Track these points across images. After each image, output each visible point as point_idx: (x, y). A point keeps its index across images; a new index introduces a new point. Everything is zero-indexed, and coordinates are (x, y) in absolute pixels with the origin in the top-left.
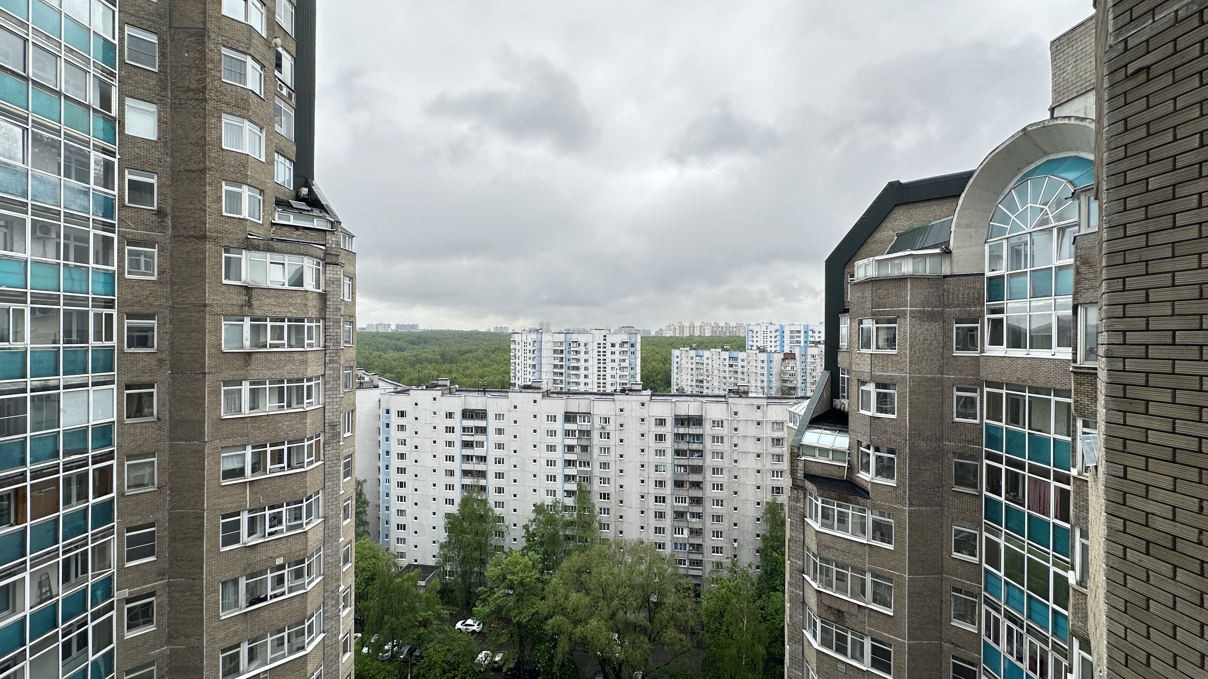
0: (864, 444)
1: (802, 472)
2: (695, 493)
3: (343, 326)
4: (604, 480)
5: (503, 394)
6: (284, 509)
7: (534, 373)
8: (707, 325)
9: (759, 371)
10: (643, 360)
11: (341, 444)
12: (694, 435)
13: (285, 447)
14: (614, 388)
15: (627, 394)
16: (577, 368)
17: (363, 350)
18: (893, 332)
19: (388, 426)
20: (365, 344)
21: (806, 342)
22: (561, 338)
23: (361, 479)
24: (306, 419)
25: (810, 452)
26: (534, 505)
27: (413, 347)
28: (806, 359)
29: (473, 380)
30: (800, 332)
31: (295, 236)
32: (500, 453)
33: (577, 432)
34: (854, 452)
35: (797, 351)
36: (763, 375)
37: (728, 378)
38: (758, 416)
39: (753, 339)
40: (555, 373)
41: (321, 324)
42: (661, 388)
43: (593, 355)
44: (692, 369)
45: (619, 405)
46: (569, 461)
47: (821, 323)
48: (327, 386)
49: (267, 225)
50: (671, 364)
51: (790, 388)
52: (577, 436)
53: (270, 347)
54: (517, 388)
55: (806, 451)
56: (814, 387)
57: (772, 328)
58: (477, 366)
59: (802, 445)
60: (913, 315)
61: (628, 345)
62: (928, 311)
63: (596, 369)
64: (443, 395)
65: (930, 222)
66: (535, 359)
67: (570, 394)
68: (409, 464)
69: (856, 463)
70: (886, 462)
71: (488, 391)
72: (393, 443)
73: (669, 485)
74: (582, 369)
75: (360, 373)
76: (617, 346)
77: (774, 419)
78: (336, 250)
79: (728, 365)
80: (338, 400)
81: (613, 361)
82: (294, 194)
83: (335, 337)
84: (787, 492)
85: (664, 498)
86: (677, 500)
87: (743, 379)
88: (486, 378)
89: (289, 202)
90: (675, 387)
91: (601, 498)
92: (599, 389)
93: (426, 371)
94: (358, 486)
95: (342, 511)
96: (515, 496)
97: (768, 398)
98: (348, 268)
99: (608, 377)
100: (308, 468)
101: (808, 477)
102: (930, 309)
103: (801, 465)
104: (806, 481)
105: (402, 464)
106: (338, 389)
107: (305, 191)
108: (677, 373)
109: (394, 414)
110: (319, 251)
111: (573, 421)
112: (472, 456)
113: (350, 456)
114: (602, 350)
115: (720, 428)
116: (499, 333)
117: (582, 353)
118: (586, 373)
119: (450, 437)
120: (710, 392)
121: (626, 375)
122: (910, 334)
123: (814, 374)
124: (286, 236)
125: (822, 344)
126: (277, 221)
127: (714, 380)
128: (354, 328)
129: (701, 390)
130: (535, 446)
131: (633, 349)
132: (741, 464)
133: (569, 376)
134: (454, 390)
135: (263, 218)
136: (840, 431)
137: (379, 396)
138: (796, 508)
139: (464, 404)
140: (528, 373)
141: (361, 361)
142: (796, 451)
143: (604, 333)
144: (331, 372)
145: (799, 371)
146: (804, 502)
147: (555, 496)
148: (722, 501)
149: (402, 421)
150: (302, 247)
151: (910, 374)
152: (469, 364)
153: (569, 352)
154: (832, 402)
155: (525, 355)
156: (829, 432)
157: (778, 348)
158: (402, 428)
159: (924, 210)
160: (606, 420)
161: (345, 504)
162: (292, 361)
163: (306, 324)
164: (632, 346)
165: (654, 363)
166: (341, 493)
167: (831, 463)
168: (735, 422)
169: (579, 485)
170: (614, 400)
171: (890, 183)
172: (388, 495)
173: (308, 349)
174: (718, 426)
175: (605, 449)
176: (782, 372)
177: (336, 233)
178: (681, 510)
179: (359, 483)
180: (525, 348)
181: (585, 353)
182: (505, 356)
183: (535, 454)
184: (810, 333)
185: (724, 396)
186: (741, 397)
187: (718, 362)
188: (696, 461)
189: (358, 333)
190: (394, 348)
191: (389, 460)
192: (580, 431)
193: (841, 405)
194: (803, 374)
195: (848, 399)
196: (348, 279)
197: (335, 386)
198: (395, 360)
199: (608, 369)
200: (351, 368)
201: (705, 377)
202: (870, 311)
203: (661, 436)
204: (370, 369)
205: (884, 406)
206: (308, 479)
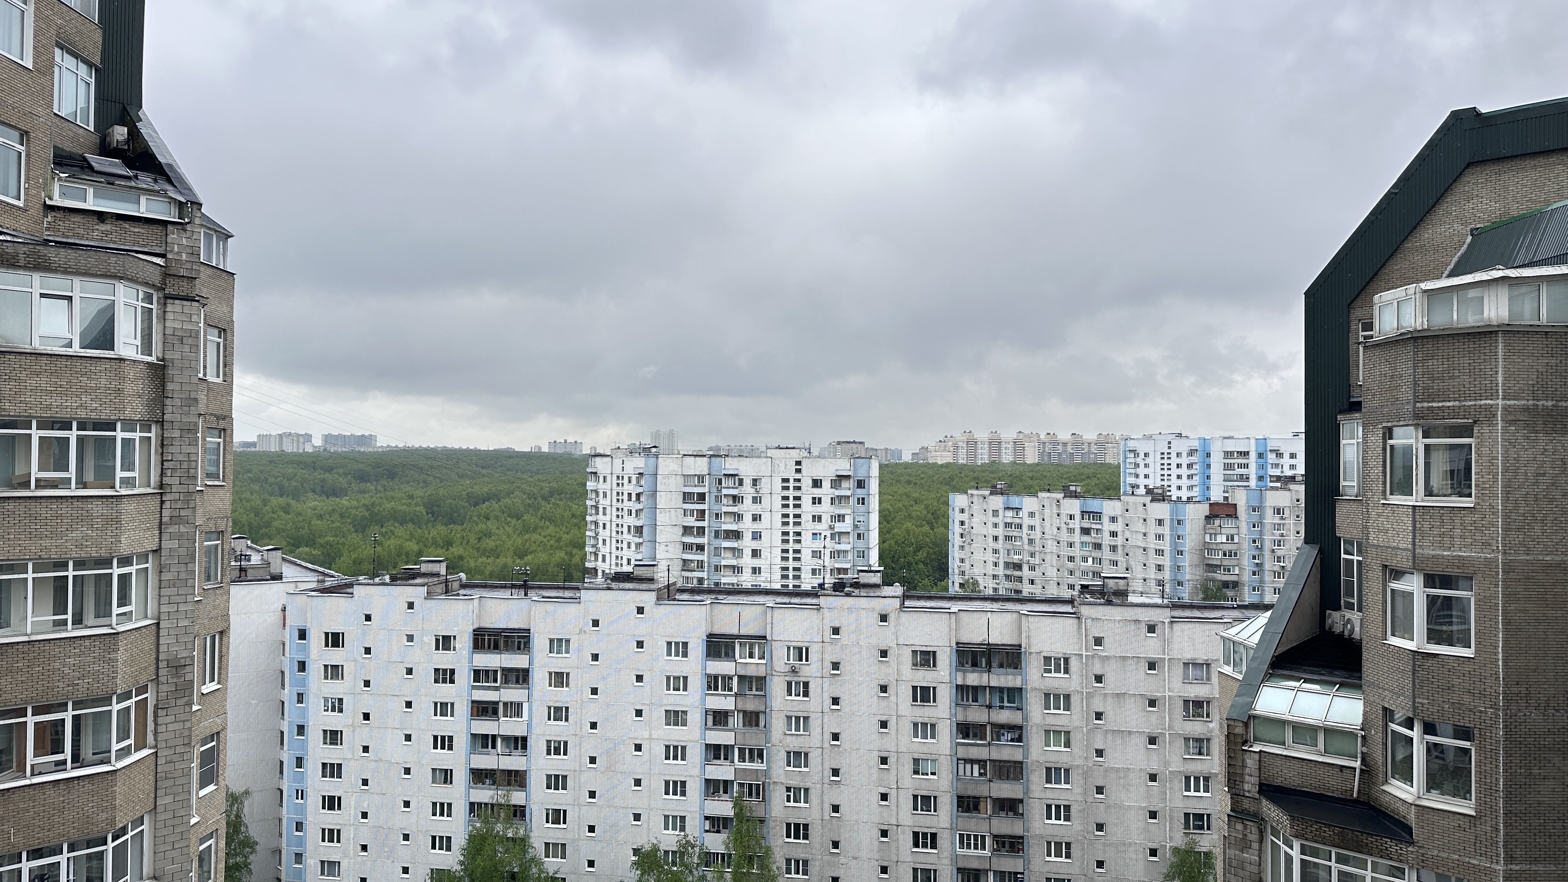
0: (1399, 715)
1: (1255, 780)
2: (1006, 826)
3: (204, 439)
4: (795, 793)
5: (568, 594)
6: (62, 859)
7: (638, 545)
8: (1029, 437)
9: (1152, 544)
10: (884, 517)
11: (195, 708)
12: (1001, 690)
13: (68, 717)
14: (816, 582)
15: (848, 595)
16: (737, 535)
17: (247, 495)
18: (1463, 456)
19: (302, 666)
20: (252, 480)
21: (1260, 478)
22: (700, 466)
23: (237, 788)
24: (116, 651)
25: (1273, 733)
26: (636, 851)
27: (363, 486)
28: (1262, 517)
29: (501, 561)
30: (1246, 454)
31: (97, 234)
32: (557, 730)
33: (735, 679)
34: (1376, 735)
35: (1240, 499)
36: (1159, 552)
37: (1078, 560)
38: (1151, 647)
39: (1138, 471)
40: (687, 547)
41: (152, 435)
42: (926, 581)
43: (772, 506)
44: (996, 538)
45: (831, 619)
46: (717, 747)
47: (1296, 435)
48: (166, 576)
49: (36, 211)
50: (946, 527)
51: (1226, 584)
52: (735, 689)
53: (38, 487)
54: (600, 579)
55: (1263, 731)
56: (1281, 583)
57: (1180, 446)
58: (509, 530)
59: (1255, 717)
60: (1512, 418)
61: (852, 483)
62: (1545, 408)
63: (778, 537)
64: (429, 595)
65: (1548, 203)
66: (643, 515)
67: (720, 592)
68: (350, 756)
69: (1380, 760)
70: (1450, 756)
71: (532, 588)
72: (315, 705)
73: (946, 805)
74: (748, 536)
75: (241, 546)
76: (826, 484)
77: (1188, 656)
78: (188, 266)
79: (1078, 531)
80: (190, 607)
81: (817, 518)
82: (96, 139)
83: (185, 465)
84: (1220, 823)
85: (934, 836)
86: (964, 841)
87: (1115, 563)
88: (529, 558)
89: (85, 159)
90: (958, 580)
91: (788, 836)
92: (785, 582)
93: (392, 542)
94: (232, 805)
95: (195, 864)
96: (592, 829)
97: (1174, 606)
98: (215, 307)
99: (806, 555)
100: (119, 765)
101: (1269, 790)
102: (1550, 403)
103: (1251, 763)
104: (1265, 802)
105: (333, 754)
106: (190, 583)
107: (120, 133)
108: (962, 548)
109: (316, 639)
110: (152, 269)
111: (727, 655)
112: (494, 737)
113: (216, 736)
114: (791, 493)
115: (1061, 675)
116: (561, 455)
117: (748, 501)
118: (755, 545)
119: (445, 692)
120: (1036, 591)
121: (846, 552)
122: (1506, 460)
123: (1279, 553)
124: (78, 236)
125: (1299, 483)
126: (57, 200)
127: (1047, 564)
128: (229, 441)
129: (1018, 586)
130: (639, 713)
131: (860, 493)
132: (1112, 760)
133: (717, 551)
134: (456, 585)
135: (26, 194)
136: (1342, 685)
137: (283, 601)
138: (1242, 865)
139: (479, 617)
140: (625, 546)
141: (244, 519)
142: (1239, 730)
143: (795, 455)
144: (175, 544)
145: (1246, 545)
146: (1260, 850)
147: (683, 829)
148: (1068, 845)
149: (335, 656)
150: (113, 259)
151: (1505, 553)
152: (491, 525)
153: (718, 499)
154: (1323, 618)
155: (620, 505)
156: (1317, 687)
157: (1196, 493)
158: (334, 671)
159: (1534, 175)
160: (801, 653)
161: (201, 848)
162: (87, 519)
163: (120, 435)
164: (861, 484)
165: (909, 525)
166: (193, 821)
167: (1321, 759)
168: (1096, 661)
169: (738, 804)
170: (818, 607)
171: (1454, 113)
172: (299, 826)
173: (124, 492)
174: (1058, 670)
175: (798, 719)
176: (1206, 548)
177: (189, 227)
178: (975, 865)
179: (234, 799)
180: (620, 489)
181: (755, 500)
182: (575, 507)
183: (640, 731)
184: (1271, 458)
185: (1071, 602)
186: (1109, 603)
187: (1057, 522)
188: (1006, 752)
189: (238, 455)
190: (318, 489)
191: (304, 745)
192: (741, 678)
193: (1345, 625)
194: (1256, 553)
195: (1360, 610)
196: (216, 331)
197: (183, 576)
198: (320, 517)
199: (806, 537)
200: (220, 534)
201: (1027, 558)
202: (1410, 407)
203: (925, 690)
204: (263, 536)
205: (1444, 628)
206: (119, 788)
